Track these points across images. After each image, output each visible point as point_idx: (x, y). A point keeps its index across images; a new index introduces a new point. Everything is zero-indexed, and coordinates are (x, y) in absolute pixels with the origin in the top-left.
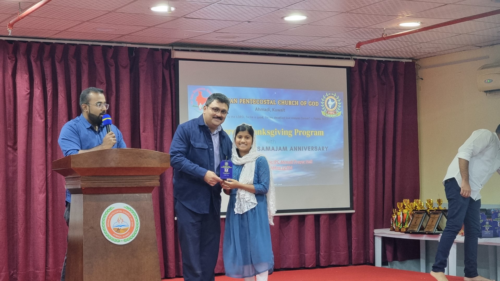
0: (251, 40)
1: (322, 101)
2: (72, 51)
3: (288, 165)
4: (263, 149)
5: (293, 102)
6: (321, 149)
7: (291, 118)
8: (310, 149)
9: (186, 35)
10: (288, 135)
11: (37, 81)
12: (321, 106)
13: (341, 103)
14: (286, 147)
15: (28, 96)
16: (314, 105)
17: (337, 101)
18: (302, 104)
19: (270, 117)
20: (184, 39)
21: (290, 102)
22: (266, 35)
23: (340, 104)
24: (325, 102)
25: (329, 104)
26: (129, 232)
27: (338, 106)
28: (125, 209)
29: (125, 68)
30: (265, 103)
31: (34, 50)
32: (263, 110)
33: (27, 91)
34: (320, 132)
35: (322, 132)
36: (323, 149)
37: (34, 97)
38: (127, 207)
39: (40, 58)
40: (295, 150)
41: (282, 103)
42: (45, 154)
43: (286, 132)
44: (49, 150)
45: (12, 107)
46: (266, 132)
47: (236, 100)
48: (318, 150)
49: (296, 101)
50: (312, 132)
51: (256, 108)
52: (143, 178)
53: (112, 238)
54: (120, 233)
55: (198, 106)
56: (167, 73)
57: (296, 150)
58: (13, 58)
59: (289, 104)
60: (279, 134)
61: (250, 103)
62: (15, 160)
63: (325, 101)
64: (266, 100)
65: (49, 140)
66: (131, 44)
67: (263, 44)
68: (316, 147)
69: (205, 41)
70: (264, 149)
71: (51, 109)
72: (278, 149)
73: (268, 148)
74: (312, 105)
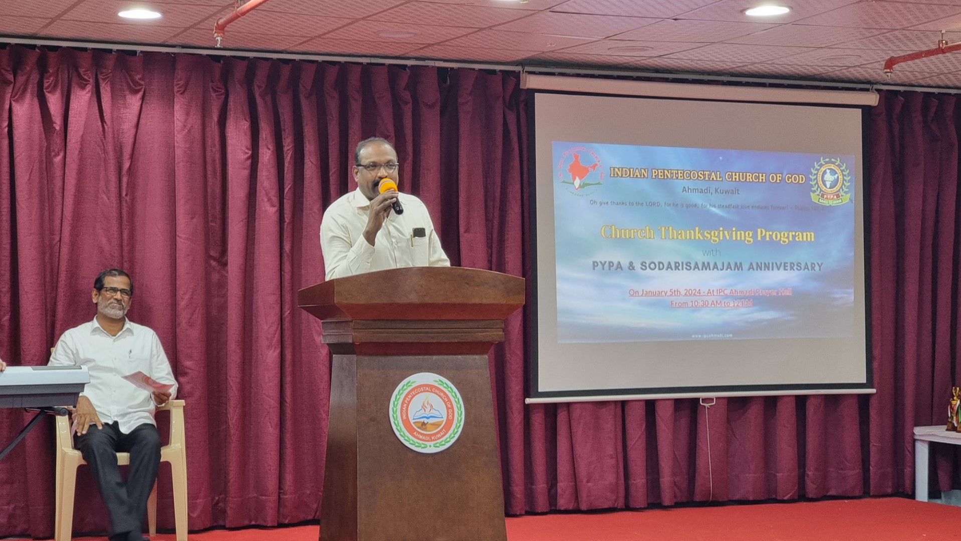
0: (675, 54)
1: (811, 173)
2: (331, 76)
3: (744, 298)
4: (696, 266)
5: (756, 175)
6: (810, 268)
7: (751, 207)
8: (787, 266)
9: (551, 44)
10: (745, 239)
11: (266, 133)
12: (811, 183)
13: (850, 177)
14: (741, 264)
15: (249, 162)
16: (795, 180)
17: (843, 174)
18: (773, 180)
19: (710, 205)
20: (547, 52)
21: (749, 176)
22: (706, 44)
23: (847, 179)
24: (818, 175)
25: (825, 179)
26: (444, 430)
27: (843, 183)
28: (436, 384)
29: (431, 106)
30: (701, 177)
31: (261, 75)
32: (697, 190)
33: (247, 153)
34: (807, 235)
35: (811, 235)
36: (813, 268)
37: (260, 165)
38: (440, 380)
39: (271, 90)
40: (757, 270)
41: (734, 177)
42: (278, 273)
43: (741, 234)
44: (287, 267)
45: (218, 183)
46: (703, 235)
47: (645, 171)
48: (804, 270)
49: (760, 175)
50: (792, 235)
51: (684, 187)
52: (471, 324)
53: (412, 441)
54: (427, 431)
55: (572, 182)
56: (512, 118)
57: (761, 269)
58: (221, 88)
59: (748, 180)
60: (728, 238)
61: (673, 177)
62: (222, 284)
63: (817, 173)
64: (702, 173)
65: (287, 247)
66: (442, 62)
67: (698, 62)
68: (799, 264)
69: (589, 56)
70: (698, 266)
71: (291, 187)
72: (725, 268)
73: (706, 264)
74: (792, 181)
